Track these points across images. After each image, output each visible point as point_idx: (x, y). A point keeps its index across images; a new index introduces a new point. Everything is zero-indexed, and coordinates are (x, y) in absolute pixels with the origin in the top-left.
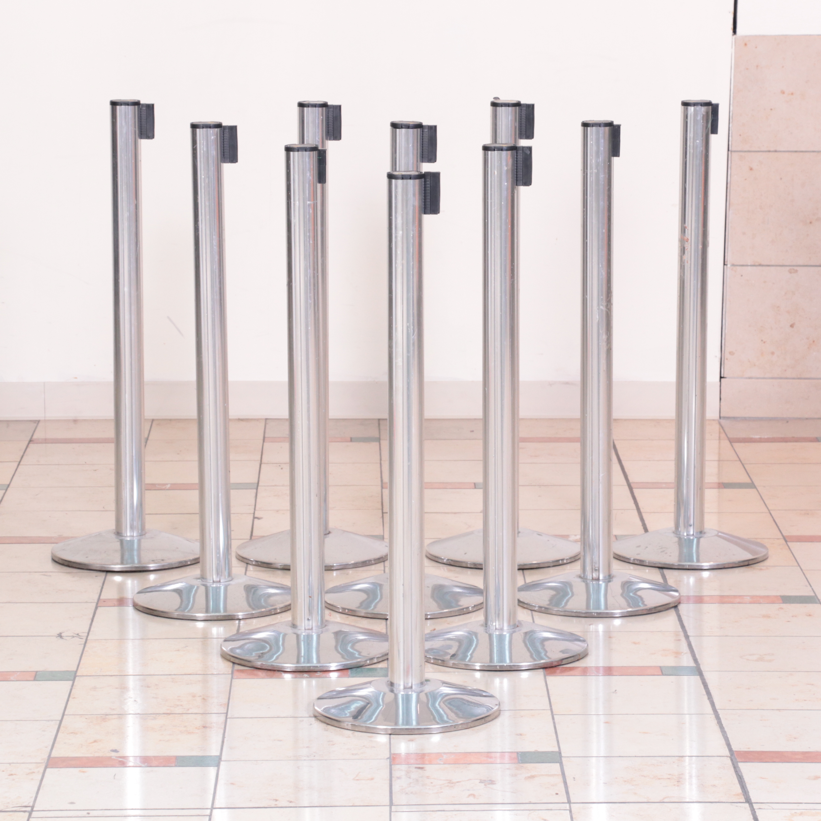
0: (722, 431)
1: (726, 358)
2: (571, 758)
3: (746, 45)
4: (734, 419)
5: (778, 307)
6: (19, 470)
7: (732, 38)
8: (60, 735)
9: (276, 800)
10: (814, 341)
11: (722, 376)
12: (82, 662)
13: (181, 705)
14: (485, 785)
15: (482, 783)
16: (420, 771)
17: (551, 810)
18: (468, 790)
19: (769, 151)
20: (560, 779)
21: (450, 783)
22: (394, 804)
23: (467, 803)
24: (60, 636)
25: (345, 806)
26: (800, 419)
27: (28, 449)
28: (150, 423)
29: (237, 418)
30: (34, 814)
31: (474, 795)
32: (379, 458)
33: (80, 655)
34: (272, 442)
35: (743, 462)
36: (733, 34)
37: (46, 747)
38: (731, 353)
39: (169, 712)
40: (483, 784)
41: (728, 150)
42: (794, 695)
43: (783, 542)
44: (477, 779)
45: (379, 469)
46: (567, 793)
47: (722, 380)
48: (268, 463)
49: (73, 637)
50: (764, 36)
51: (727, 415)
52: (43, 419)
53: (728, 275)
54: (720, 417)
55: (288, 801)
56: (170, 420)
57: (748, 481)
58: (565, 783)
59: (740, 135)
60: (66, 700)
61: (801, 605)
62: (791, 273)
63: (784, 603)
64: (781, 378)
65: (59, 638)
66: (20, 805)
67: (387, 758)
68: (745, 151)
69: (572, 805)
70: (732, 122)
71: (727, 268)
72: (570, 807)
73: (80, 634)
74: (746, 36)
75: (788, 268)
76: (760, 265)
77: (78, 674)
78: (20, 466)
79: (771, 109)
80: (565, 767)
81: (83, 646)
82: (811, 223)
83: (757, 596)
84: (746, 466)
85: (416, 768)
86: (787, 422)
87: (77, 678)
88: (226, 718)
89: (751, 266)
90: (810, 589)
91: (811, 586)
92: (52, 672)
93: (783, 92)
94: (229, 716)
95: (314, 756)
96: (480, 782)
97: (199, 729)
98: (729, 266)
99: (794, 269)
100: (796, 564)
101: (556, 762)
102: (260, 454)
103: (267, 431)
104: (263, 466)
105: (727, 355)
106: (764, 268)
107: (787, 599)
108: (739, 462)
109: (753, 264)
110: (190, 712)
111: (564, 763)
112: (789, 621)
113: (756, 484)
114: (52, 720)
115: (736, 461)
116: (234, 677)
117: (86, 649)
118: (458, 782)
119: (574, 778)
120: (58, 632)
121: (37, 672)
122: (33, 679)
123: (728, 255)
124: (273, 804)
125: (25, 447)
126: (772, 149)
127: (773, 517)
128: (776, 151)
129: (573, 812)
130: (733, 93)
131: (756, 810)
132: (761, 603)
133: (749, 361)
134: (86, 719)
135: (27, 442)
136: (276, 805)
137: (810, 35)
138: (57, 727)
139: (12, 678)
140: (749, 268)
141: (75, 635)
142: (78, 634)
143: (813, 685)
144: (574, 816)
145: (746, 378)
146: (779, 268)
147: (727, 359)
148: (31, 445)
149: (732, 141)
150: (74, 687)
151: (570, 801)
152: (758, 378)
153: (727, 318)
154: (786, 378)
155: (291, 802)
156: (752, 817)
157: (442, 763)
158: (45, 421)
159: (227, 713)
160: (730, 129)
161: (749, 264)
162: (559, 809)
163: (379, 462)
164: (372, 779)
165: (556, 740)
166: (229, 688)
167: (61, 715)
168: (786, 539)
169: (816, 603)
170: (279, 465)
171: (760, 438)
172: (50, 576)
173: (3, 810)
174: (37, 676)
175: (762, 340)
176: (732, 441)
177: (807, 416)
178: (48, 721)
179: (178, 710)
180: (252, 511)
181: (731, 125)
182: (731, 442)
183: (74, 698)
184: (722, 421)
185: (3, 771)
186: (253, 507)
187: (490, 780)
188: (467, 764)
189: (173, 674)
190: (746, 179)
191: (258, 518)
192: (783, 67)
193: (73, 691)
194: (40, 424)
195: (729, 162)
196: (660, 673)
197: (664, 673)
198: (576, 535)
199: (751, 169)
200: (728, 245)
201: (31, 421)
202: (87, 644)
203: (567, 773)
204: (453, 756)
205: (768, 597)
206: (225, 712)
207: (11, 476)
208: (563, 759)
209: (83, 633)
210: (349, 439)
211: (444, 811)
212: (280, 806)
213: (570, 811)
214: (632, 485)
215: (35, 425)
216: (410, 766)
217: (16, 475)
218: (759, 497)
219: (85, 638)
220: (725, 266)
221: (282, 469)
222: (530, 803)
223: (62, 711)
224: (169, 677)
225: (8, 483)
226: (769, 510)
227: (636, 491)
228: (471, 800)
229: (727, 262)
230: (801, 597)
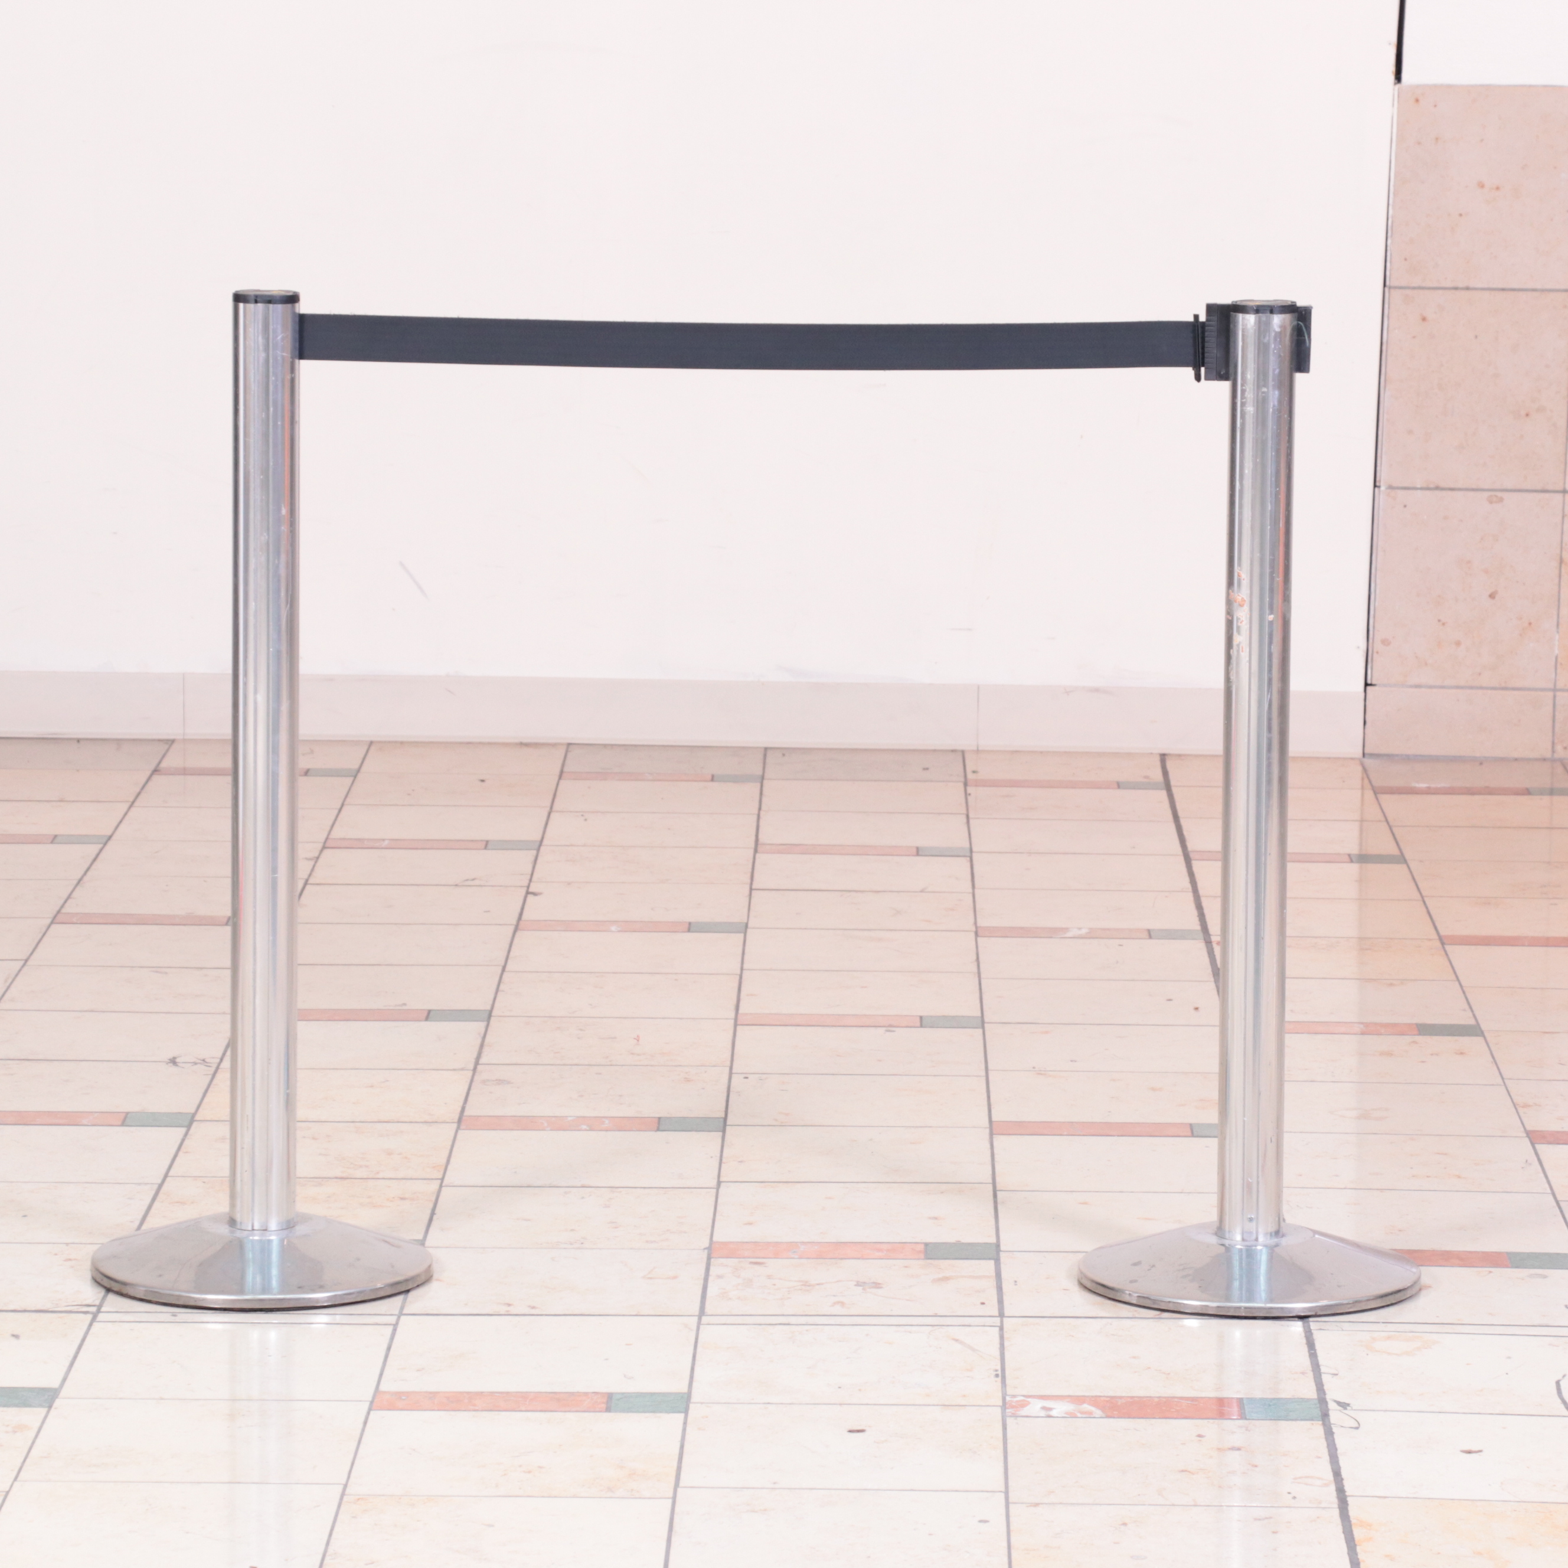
0: (1365, 776)
1: (1375, 650)
2: (1015, 1253)
3: (1417, 100)
4: (1389, 757)
5: (1469, 562)
6: (130, 814)
7: (1394, 90)
8: (156, 1204)
9: (509, 1305)
10: (1530, 624)
11: (1369, 682)
12: (206, 1100)
13: (367, 1166)
14: (864, 1289)
15: (861, 1286)
16: (756, 1267)
17: (970, 1326)
18: (834, 1296)
19: (1456, 288)
20: (993, 1283)
21: (805, 1285)
22: (706, 1314)
23: (829, 1313)
24: (173, 1061)
25: (624, 1315)
26: (1503, 760)
27: (150, 784)
28: (366, 748)
29: (517, 741)
30: (101, 1317)
31: (842, 1304)
32: (757, 806)
33: (203, 1090)
34: (574, 779)
35: (1391, 824)
36: (1396, 81)
37: (132, 1222)
38: (1385, 642)
39: (344, 1175)
40: (861, 1288)
41: (1385, 285)
42: (1412, 1168)
43: (1438, 944)
44: (852, 1281)
45: (755, 825)
46: (1001, 1302)
47: (1369, 688)
48: (563, 812)
49: (196, 1064)
50: (1449, 86)
51: (1376, 751)
52: (181, 737)
53: (1381, 503)
54: (1364, 755)
55: (529, 1306)
56: (402, 743)
57: (1396, 852)
58: (1000, 1288)
59: (1406, 259)
60: (172, 1156)
61: (1449, 1038)
62: (1491, 502)
63: (1420, 1034)
64: (1471, 688)
65: (171, 1064)
66: (79, 1303)
67: (705, 1249)
68: (1414, 288)
69: (1005, 1319)
70: (1392, 236)
71: (1379, 492)
72: (1002, 1322)
73: (207, 1060)
74: (1418, 86)
75: (1486, 494)
76: (1437, 488)
77: (197, 1117)
78: (133, 809)
79: (1461, 215)
80: (1002, 1266)
81: (210, 1077)
82: (1527, 415)
83: (1376, 1024)
84: (1394, 829)
85: (751, 1263)
86: (1481, 764)
87: (195, 1125)
88: (441, 1186)
89: (1421, 489)
90: (1471, 1015)
91: (1472, 1011)
92: (153, 1114)
93: (1482, 186)
94: (445, 1182)
95: (582, 1243)
96: (856, 1285)
97: (391, 1201)
98: (1383, 488)
99: (1496, 496)
100: (1454, 977)
101: (990, 1259)
102: (551, 797)
103: (568, 762)
104: (553, 815)
105: (1377, 646)
106: (1444, 493)
107: (1425, 1030)
108: (1385, 824)
109: (1425, 485)
110: (380, 1176)
111: (1002, 1260)
112: (1423, 1062)
113: (1407, 857)
114: (146, 1184)
115: (1380, 821)
116: (462, 1127)
117: (215, 1082)
118: (818, 1284)
119: (1016, 1282)
120: (171, 1056)
121: (127, 1113)
122: (120, 1123)
123: (1381, 470)
124: (503, 1309)
125: (144, 780)
126: (1461, 285)
127: (1427, 908)
128: (1468, 288)
129: (1005, 1329)
130: (1394, 186)
131: (1312, 1331)
132: (1381, 1035)
133: (1417, 657)
134: (204, 1182)
135: (148, 773)
136: (508, 1311)
137: (1530, 86)
138: (153, 1193)
139: (85, 1122)
140: (1419, 492)
141: (200, 1061)
142: (204, 1060)
143: (1446, 1154)
144: (1006, 1335)
145: (1411, 687)
146: (1471, 494)
147: (1377, 653)
148: (155, 778)
149: (1390, 270)
150: (188, 1136)
151: (1004, 1314)
152: (1431, 687)
153: (1378, 581)
154: (1481, 688)
155: (533, 1308)
156: (1304, 1341)
157: (797, 1257)
158: (184, 740)
159: (442, 1179)
160: (1388, 248)
161: (1419, 486)
162: (982, 1324)
163: (757, 812)
164: (675, 1277)
165: (994, 1227)
166: (450, 1143)
167: (162, 1177)
168: (1443, 941)
169: (1477, 1035)
170: (581, 813)
171: (1429, 788)
172: (166, 973)
173: (50, 1310)
174: (126, 1120)
175: (1439, 621)
176: (1377, 792)
177: (1516, 755)
178: (140, 1184)
179: (359, 1173)
180: (526, 883)
181: (1389, 241)
182: (1375, 793)
183: (186, 1152)
184: (1368, 762)
185: (56, 1254)
186: (528, 877)
187: (874, 1283)
188: (839, 1259)
189: (358, 1120)
190: (1414, 337)
191: (535, 894)
192: (1482, 140)
193: (186, 1142)
194: (175, 746)
195: (1386, 306)
196: (1189, 1134)
197: (1195, 1133)
198: (1080, 929)
199: (1424, 319)
200: (1382, 454)
201: (160, 740)
202: (217, 1075)
203: (1004, 1275)
204: (816, 1247)
205: (1395, 1025)
206: (440, 1176)
207: (115, 824)
208: (1002, 1255)
209: (213, 1058)
210: (710, 777)
211: (789, 1324)
212: (515, 1313)
213: (1001, 1328)
214: (1192, 855)
215: (167, 746)
216: (741, 1260)
217: (124, 821)
218: (1410, 877)
219: (215, 1066)
220: (1376, 489)
221: (586, 820)
222: (936, 1316)
223: (163, 1171)
224: (352, 1124)
225: (109, 833)
226: (1422, 897)
227: (1196, 866)
228: (838, 1310)
229: (1380, 481)
230: (1452, 1026)
